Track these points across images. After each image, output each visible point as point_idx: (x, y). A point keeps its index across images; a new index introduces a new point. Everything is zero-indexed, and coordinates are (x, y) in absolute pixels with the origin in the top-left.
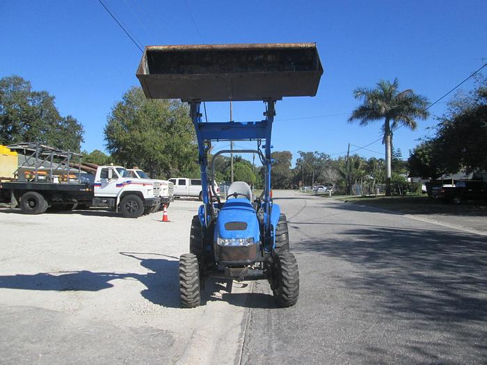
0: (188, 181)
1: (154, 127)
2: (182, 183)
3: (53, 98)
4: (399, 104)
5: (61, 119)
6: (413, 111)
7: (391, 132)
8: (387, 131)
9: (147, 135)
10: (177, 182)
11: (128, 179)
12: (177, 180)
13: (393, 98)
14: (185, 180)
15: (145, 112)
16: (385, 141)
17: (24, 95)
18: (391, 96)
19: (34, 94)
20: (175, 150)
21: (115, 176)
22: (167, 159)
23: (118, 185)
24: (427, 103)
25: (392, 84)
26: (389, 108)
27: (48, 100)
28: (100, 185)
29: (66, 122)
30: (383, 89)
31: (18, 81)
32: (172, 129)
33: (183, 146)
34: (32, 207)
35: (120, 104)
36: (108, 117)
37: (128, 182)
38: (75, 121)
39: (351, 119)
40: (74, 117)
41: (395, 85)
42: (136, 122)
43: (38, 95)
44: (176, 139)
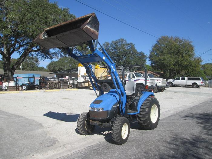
0: (186, 78)
1: (170, 53)
2: (183, 79)
3: (134, 45)
5: (138, 53)
9: (166, 57)
10: (181, 79)
11: (139, 78)
12: (181, 78)
14: (185, 78)
15: (166, 47)
17: (124, 45)
19: (127, 45)
20: (180, 63)
21: (134, 77)
22: (176, 68)
23: (135, 81)
27: (132, 46)
28: (128, 80)
29: (140, 54)
31: (122, 40)
32: (179, 54)
33: (184, 62)
34: (105, 89)
35: (156, 44)
36: (150, 51)
37: (139, 79)
38: (144, 54)
40: (143, 52)
42: (162, 52)
43: (129, 44)
44: (180, 58)
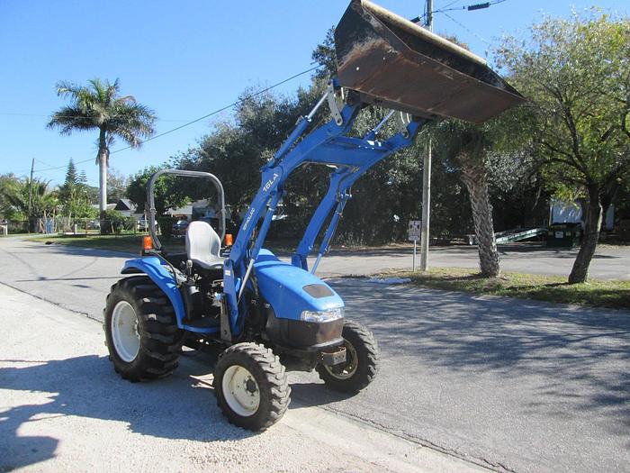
4: (121, 113)
6: (137, 124)
7: (107, 149)
8: (103, 147)
13: (112, 103)
16: (99, 160)
18: (108, 101)
24: (155, 118)
25: (112, 85)
26: (108, 117)
30: (97, 89)
39: (51, 124)
41: (116, 86)
